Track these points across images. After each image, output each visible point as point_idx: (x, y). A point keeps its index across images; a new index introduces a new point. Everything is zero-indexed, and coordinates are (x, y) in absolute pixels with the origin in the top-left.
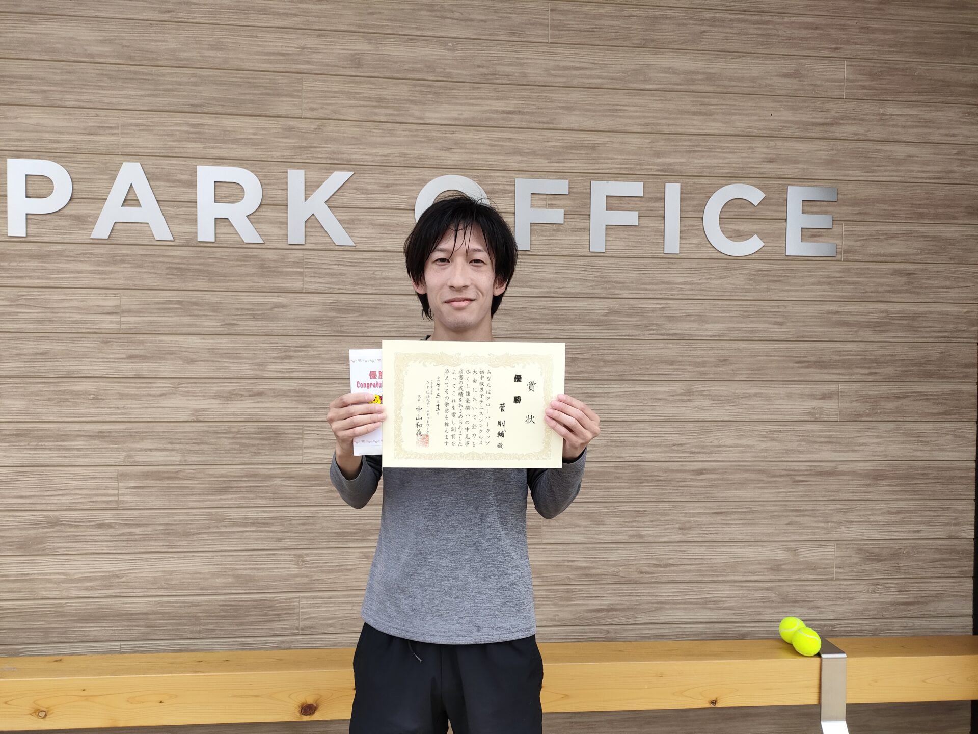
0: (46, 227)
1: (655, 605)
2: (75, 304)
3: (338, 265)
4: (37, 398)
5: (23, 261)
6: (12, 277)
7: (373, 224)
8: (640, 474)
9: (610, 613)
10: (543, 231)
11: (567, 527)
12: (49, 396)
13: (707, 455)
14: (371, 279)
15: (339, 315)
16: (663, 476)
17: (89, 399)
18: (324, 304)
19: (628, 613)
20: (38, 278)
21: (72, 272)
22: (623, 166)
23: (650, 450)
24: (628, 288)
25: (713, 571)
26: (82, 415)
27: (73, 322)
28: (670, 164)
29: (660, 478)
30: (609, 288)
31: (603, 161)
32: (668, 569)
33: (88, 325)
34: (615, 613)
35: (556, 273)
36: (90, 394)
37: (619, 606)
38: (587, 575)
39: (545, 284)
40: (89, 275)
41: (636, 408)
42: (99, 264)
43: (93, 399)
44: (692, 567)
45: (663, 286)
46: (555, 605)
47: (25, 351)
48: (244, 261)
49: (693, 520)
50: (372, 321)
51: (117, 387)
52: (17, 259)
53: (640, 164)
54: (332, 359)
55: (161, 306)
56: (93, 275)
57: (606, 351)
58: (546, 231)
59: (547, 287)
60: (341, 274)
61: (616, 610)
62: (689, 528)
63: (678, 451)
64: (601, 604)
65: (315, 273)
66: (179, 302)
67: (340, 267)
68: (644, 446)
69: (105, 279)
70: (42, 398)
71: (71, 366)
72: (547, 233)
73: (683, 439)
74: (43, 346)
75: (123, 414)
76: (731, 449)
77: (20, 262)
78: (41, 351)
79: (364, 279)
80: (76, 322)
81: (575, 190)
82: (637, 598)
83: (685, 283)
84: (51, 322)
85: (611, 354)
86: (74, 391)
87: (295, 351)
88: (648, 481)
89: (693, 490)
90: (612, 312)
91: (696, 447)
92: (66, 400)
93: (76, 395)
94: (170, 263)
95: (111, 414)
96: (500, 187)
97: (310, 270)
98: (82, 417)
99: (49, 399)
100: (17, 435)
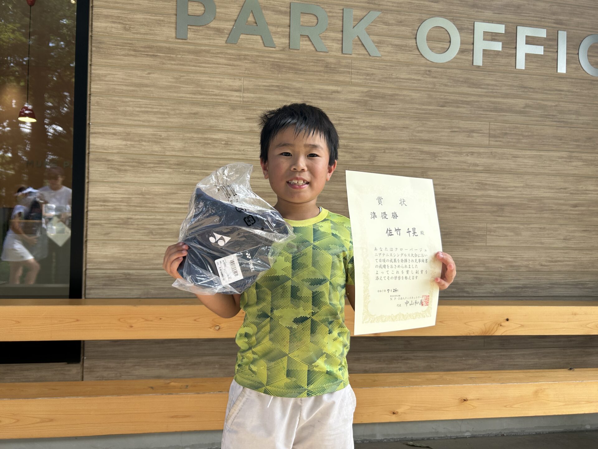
0: (199, 34)
1: (549, 285)
2: (215, 83)
3: (371, 68)
4: (191, 141)
5: (185, 55)
6: (177, 65)
7: (391, 44)
8: (542, 205)
9: (524, 290)
10: (489, 55)
11: (501, 236)
12: (198, 141)
13: (579, 195)
14: (390, 78)
15: (371, 99)
16: (555, 207)
17: (222, 144)
18: (362, 92)
19: (534, 290)
20: (194, 66)
21: (214, 63)
22: (535, 19)
23: (548, 191)
24: (537, 92)
25: (581, 265)
26: (218, 154)
27: (214, 95)
28: (561, 20)
29: (553, 208)
30: (526, 92)
31: (523, 14)
32: (556, 264)
33: (223, 97)
34: (526, 289)
35: (497, 81)
36: (223, 141)
37: (528, 286)
38: (511, 266)
39: (490, 87)
40: (225, 66)
41: (540, 165)
42: (230, 59)
43: (225, 144)
44: (570, 263)
45: (556, 92)
46: (493, 284)
47: (184, 112)
48: (316, 63)
49: (571, 234)
50: (390, 104)
51: (239, 137)
52: (181, 53)
53: (544, 18)
54: (366, 127)
55: (267, 88)
56: (226, 66)
57: (524, 130)
58: (491, 55)
59: (491, 89)
60: (372, 74)
61: (527, 288)
62: (569, 240)
63: (563, 193)
64: (519, 284)
65: (357, 72)
66: (278, 86)
67: (372, 70)
68: (544, 188)
69: (233, 69)
70: (194, 141)
71: (212, 122)
72: (492, 56)
73: (566, 185)
74: (196, 109)
75: (243, 154)
76: (593, 192)
77: (183, 55)
78: (194, 112)
79: (386, 78)
80: (216, 95)
81: (508, 31)
82: (539, 280)
83: (568, 91)
84: (201, 94)
85: (526, 132)
86: (214, 138)
87: (345, 121)
88: (546, 210)
89: (571, 216)
90: (527, 106)
91: (573, 190)
92: (208, 144)
93: (215, 141)
94: (272, 61)
95: (235, 154)
96: (466, 26)
97: (355, 71)
98: (218, 155)
99: (198, 143)
100: (178, 165)
